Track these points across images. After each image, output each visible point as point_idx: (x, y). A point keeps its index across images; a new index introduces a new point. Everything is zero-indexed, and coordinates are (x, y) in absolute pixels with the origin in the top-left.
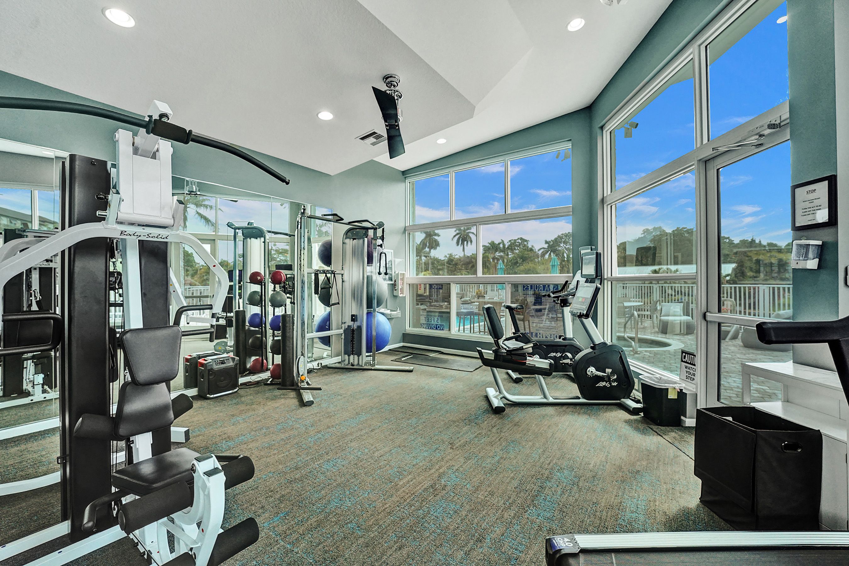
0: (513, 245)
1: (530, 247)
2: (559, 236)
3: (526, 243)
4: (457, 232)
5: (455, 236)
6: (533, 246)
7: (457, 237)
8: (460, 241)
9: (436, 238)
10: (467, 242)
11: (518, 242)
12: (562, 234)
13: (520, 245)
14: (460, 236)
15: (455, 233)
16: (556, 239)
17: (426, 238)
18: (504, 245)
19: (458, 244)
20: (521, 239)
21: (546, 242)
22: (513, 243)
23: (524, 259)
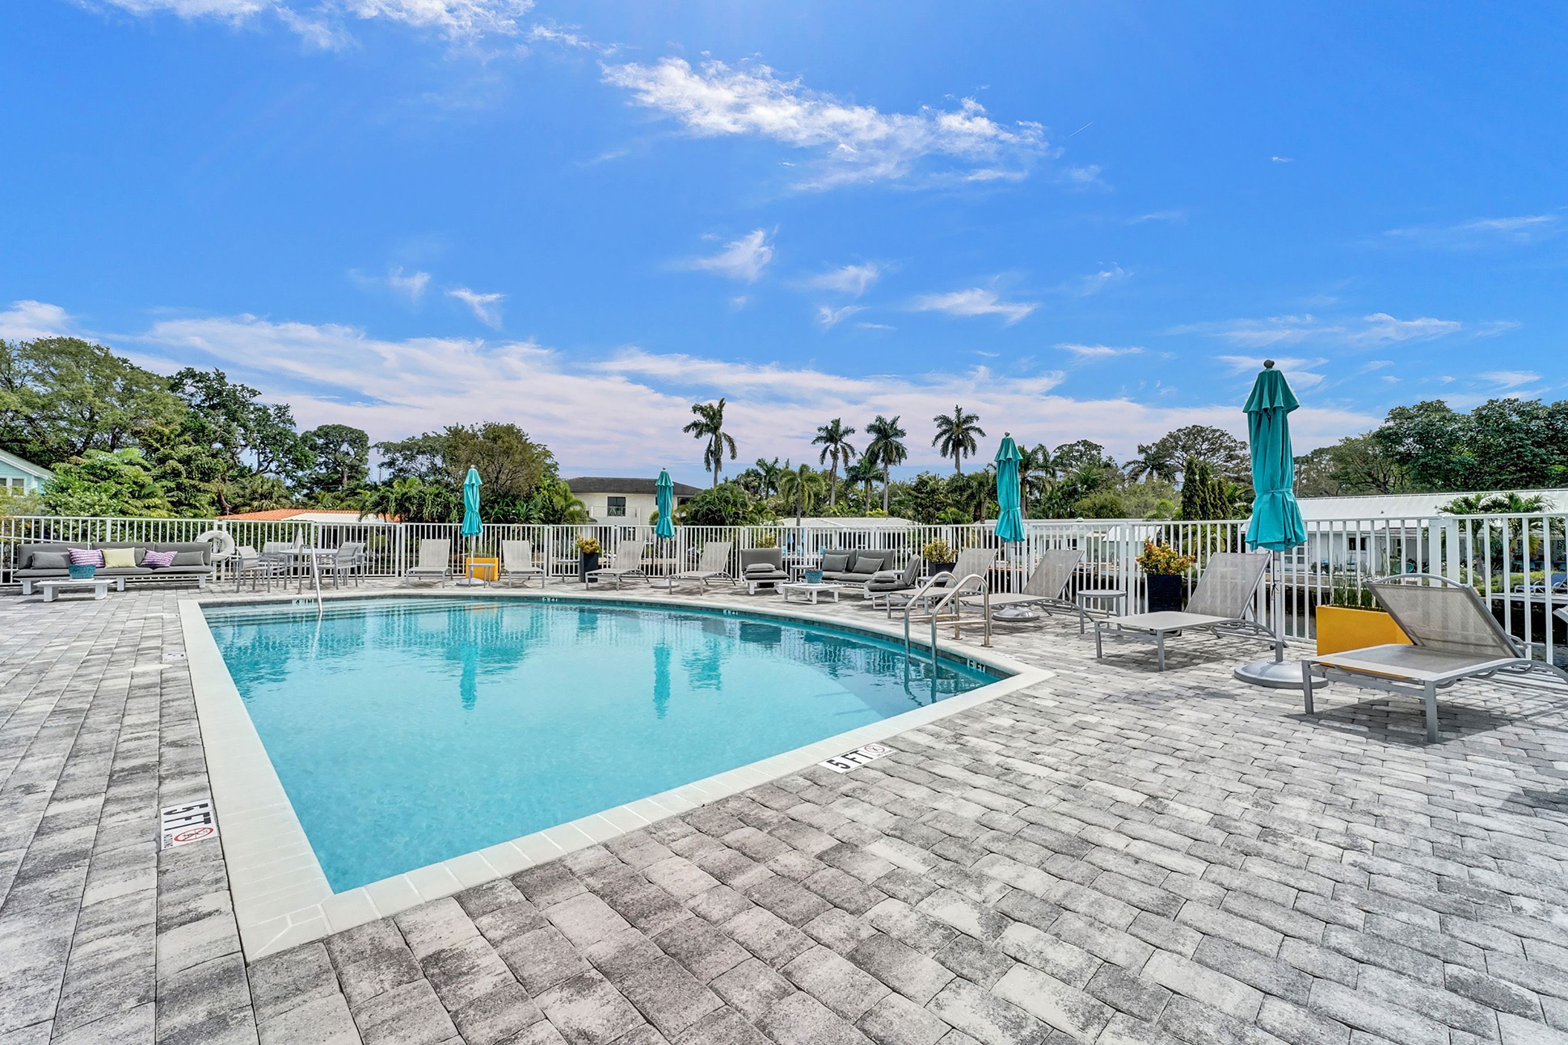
0: (1066, 456)
1: (1104, 459)
2: (1171, 435)
3: (1094, 452)
4: (944, 427)
5: (938, 437)
6: (1110, 459)
7: (944, 437)
8: (950, 445)
9: (899, 440)
10: (966, 449)
11: (1077, 451)
12: (1179, 430)
13: (1081, 456)
14: (950, 438)
15: (939, 431)
16: (1164, 442)
17: (878, 440)
18: (1046, 456)
19: (944, 454)
20: (1085, 443)
21: (1142, 450)
22: (1067, 453)
23: (1092, 484)
